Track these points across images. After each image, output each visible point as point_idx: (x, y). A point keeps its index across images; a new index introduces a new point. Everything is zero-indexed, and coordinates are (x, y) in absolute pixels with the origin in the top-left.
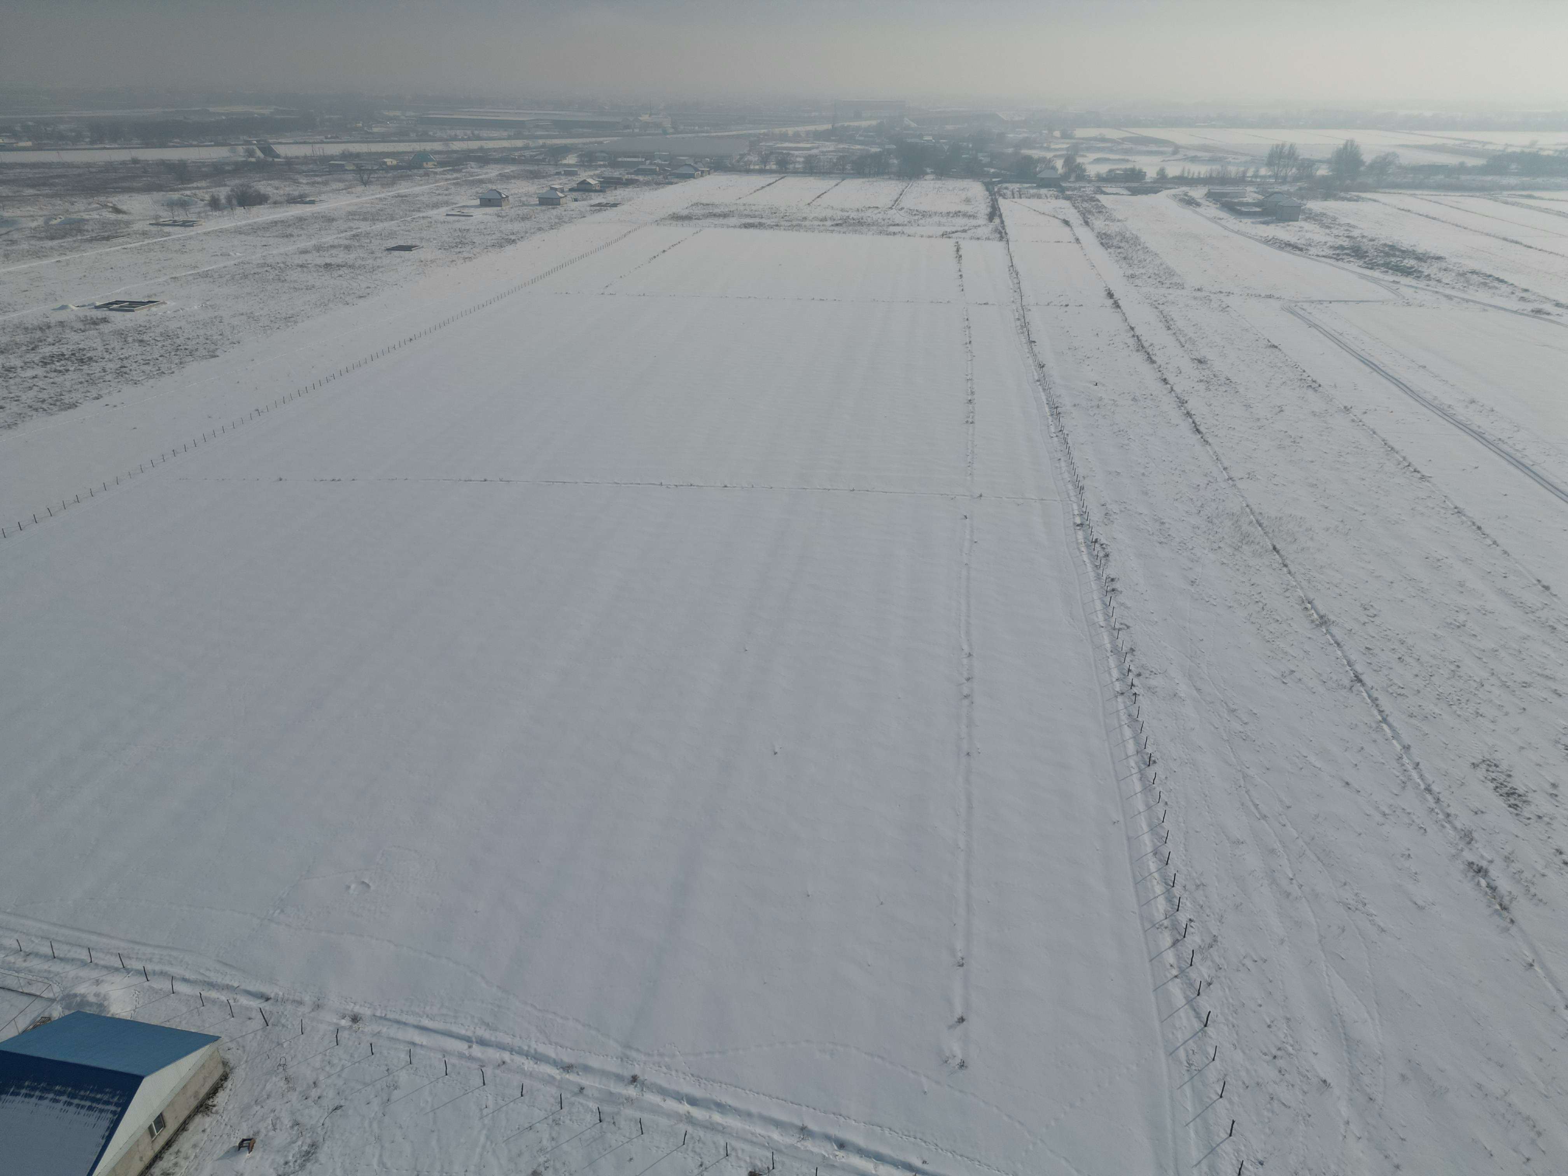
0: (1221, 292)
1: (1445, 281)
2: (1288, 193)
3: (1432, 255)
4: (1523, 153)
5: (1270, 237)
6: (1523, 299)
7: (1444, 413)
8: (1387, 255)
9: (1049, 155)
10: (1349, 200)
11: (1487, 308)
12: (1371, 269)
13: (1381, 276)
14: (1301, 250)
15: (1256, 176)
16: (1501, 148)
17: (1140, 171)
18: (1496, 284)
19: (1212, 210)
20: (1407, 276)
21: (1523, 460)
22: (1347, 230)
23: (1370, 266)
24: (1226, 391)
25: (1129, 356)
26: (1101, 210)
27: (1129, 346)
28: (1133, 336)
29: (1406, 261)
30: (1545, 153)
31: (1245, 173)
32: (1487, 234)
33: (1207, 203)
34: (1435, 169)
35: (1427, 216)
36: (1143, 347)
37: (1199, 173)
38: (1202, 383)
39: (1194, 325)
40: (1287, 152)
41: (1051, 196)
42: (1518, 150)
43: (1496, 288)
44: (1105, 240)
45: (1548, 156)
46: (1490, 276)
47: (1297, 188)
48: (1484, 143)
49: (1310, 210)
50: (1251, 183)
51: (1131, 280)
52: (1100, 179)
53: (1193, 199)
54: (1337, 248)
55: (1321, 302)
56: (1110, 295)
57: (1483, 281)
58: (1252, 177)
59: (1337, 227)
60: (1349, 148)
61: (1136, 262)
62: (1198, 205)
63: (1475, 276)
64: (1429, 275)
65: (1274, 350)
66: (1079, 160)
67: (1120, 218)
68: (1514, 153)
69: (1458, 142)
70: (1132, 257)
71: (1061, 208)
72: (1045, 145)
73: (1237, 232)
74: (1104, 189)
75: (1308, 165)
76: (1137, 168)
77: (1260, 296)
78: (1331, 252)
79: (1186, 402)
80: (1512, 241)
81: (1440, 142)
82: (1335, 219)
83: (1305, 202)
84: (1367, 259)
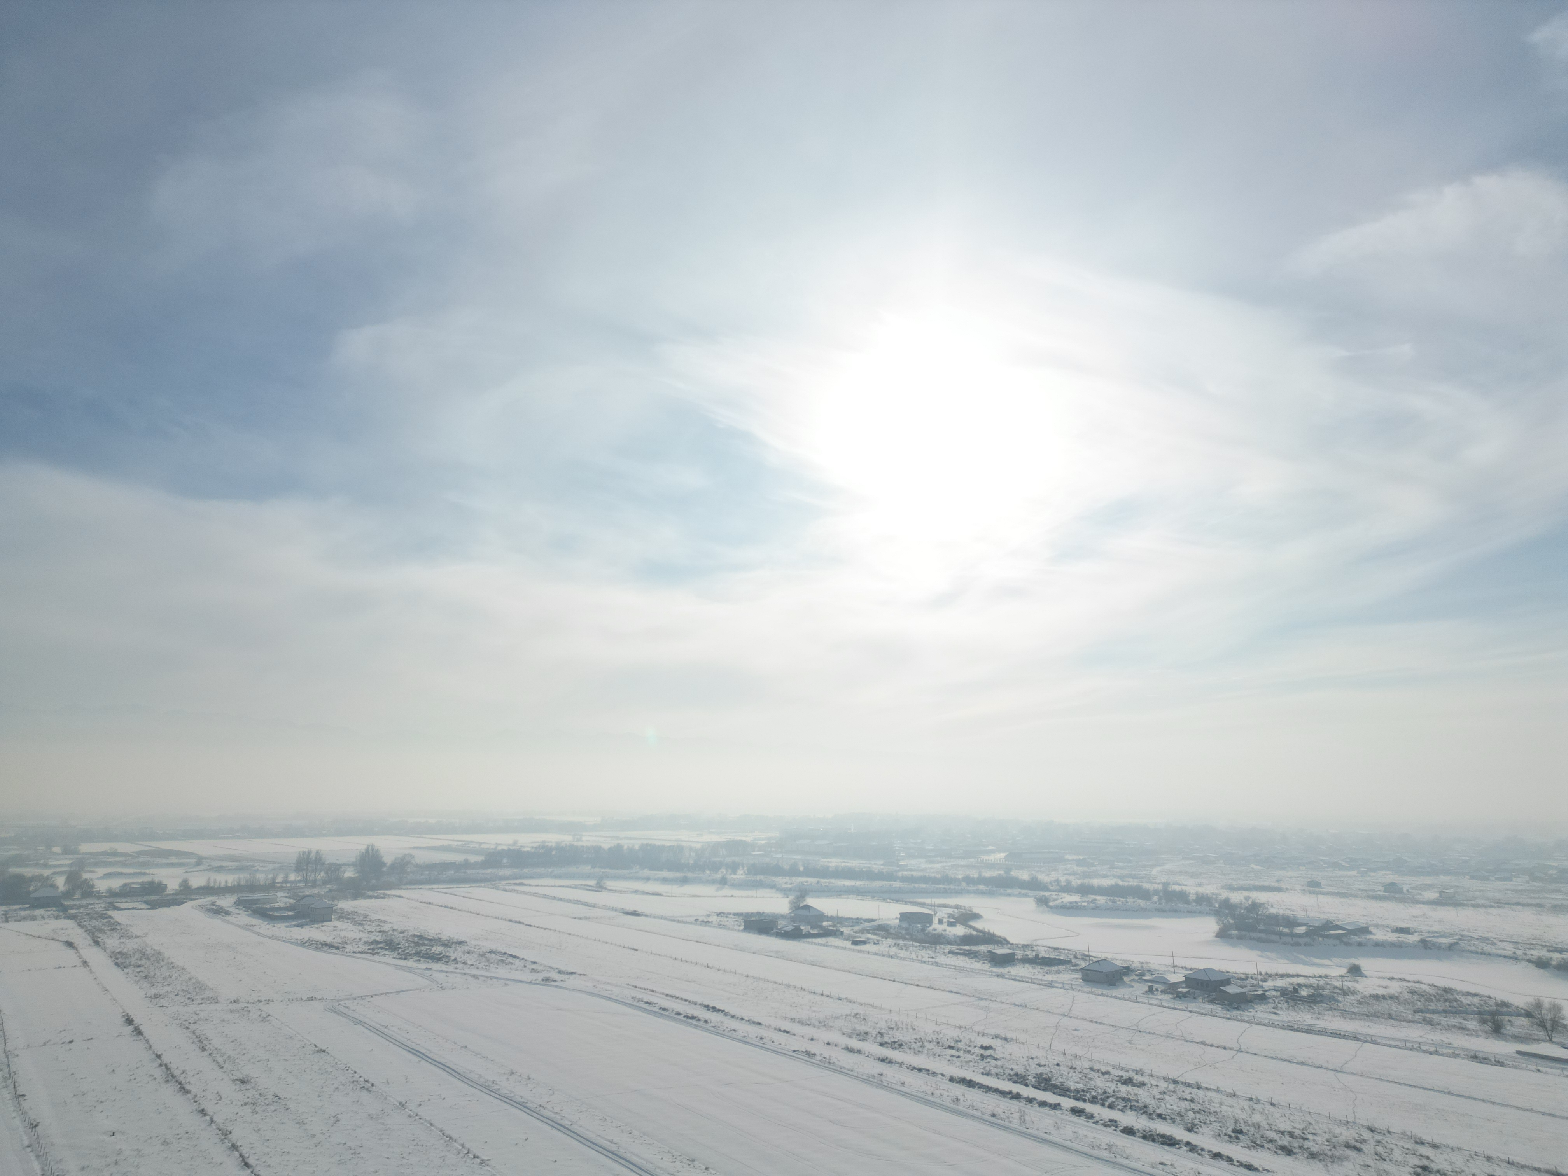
0: (260, 1001)
1: (469, 962)
2: (319, 895)
3: (455, 941)
4: (509, 850)
5: (306, 939)
6: (533, 970)
7: (489, 1089)
8: (417, 944)
9: (46, 872)
10: (377, 898)
11: (507, 982)
12: (405, 959)
13: (415, 965)
14: (338, 948)
15: (286, 881)
16: (493, 847)
17: (160, 884)
18: (511, 960)
19: (244, 918)
20: (437, 962)
21: (563, 1122)
22: (379, 925)
23: (403, 957)
24: (275, 1110)
25: (156, 1090)
26: (114, 927)
27: (155, 1079)
28: (161, 1065)
29: (434, 948)
30: (525, 849)
31: (274, 879)
32: (496, 918)
33: (237, 911)
34: (445, 866)
35: (446, 907)
36: (173, 1076)
37: (226, 882)
38: (247, 1107)
39: (232, 1042)
40: (314, 859)
41: (49, 917)
42: (505, 848)
43: (512, 964)
44: (120, 960)
45: (528, 852)
46: (505, 953)
47: (328, 890)
48: (481, 843)
49: (342, 909)
50: (281, 889)
51: (155, 1001)
52: (112, 894)
53: (222, 908)
54: (372, 943)
55: (362, 998)
56: (129, 1021)
57: (500, 958)
58: (282, 883)
59: (369, 923)
60: (370, 851)
61: (159, 980)
62: (228, 913)
63: (493, 955)
64: (455, 959)
65: (322, 1054)
66: (85, 876)
67: (138, 935)
68: (503, 850)
69: (460, 843)
70: (155, 975)
71: (62, 929)
72: (42, 862)
73: (272, 937)
74: (117, 905)
75: (334, 869)
76: (156, 880)
77: (301, 999)
78: (366, 948)
79: (230, 1133)
80: (516, 922)
81: (446, 843)
82: (366, 916)
83: (336, 902)
84: (400, 950)
